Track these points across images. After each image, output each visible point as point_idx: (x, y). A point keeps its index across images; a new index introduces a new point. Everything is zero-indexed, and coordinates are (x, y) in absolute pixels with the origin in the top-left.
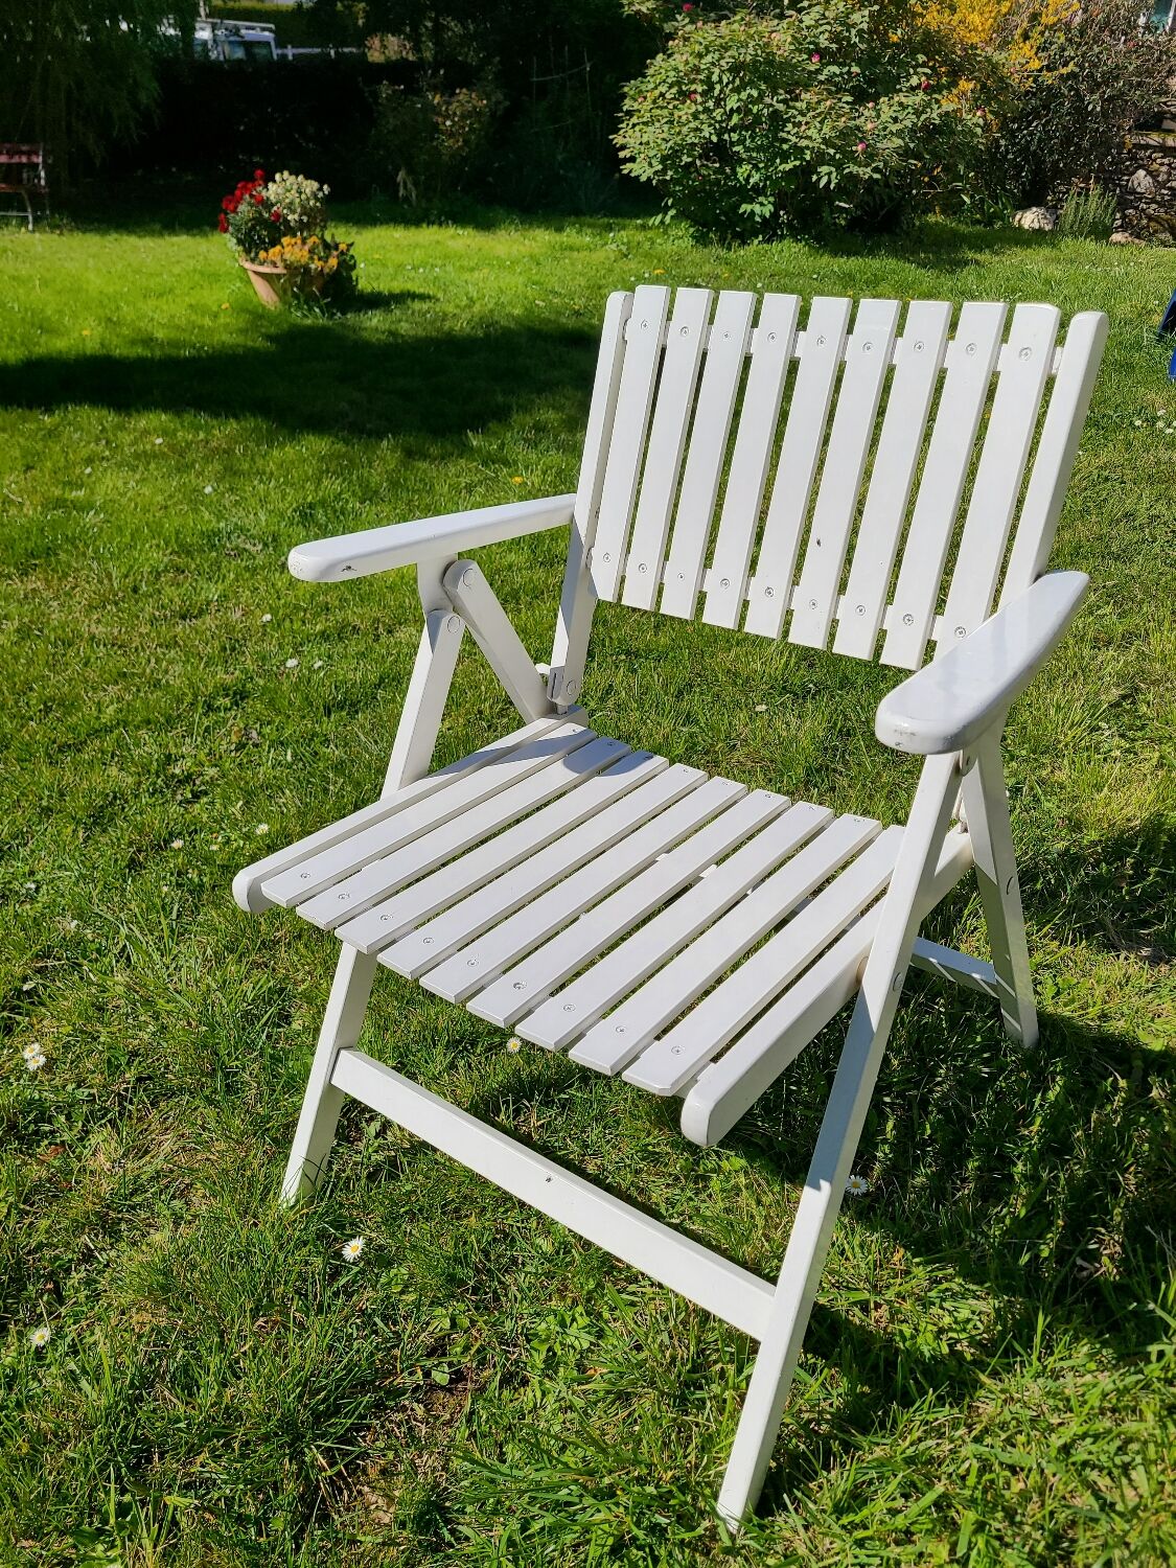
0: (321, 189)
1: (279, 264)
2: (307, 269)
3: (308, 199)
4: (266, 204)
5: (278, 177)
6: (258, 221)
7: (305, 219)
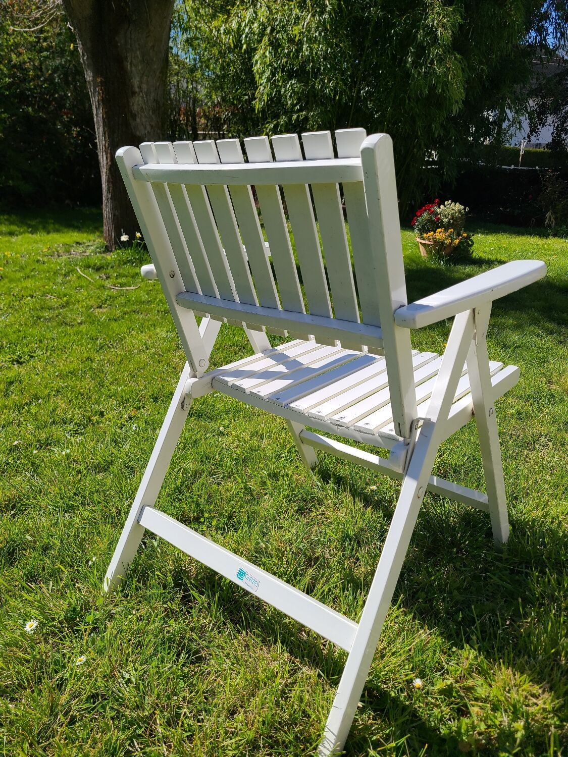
0: (465, 209)
1: (431, 240)
2: (443, 243)
3: (456, 213)
4: (436, 214)
5: (446, 203)
6: (430, 221)
7: (451, 221)
